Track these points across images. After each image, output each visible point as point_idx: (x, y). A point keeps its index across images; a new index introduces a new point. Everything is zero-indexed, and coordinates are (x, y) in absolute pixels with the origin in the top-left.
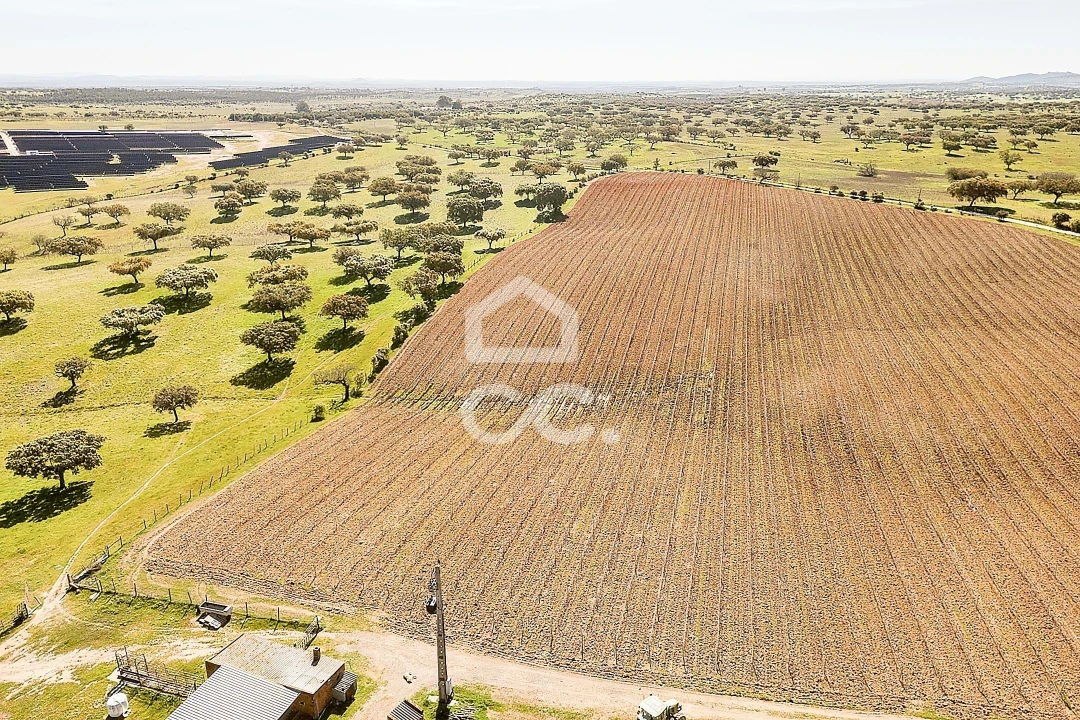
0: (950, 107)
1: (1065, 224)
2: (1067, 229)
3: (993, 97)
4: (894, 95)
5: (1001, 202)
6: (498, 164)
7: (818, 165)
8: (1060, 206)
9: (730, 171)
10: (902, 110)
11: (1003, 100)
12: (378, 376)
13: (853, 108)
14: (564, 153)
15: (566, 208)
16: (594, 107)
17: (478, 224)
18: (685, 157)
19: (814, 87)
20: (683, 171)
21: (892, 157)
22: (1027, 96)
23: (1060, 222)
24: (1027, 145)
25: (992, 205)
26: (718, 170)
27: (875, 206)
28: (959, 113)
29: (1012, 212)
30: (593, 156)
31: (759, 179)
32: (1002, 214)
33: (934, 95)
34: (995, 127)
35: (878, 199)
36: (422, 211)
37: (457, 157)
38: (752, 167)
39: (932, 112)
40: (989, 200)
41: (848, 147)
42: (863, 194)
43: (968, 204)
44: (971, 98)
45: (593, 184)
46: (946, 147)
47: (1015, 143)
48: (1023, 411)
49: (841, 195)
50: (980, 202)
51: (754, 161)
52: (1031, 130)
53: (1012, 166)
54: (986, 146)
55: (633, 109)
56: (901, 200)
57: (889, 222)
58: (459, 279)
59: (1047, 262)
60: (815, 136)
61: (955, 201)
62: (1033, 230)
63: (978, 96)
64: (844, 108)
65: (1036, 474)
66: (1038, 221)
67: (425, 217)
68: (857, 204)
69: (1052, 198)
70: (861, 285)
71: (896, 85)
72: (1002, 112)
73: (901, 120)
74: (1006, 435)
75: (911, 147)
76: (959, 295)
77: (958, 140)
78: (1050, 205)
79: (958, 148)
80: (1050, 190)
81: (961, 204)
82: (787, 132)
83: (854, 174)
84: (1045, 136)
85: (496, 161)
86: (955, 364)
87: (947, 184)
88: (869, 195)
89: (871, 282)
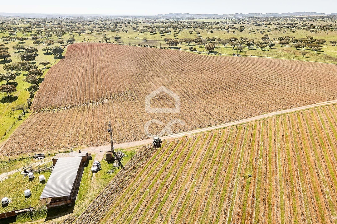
0: (156, 23)
1: (192, 49)
2: (193, 50)
3: (165, 20)
4: (140, 19)
5: (178, 46)
6: (25, 42)
7: (131, 39)
8: (190, 46)
9: (108, 41)
10: (144, 23)
11: (167, 21)
12: (30, 107)
13: (131, 23)
14: (49, 38)
15: (63, 54)
16: (48, 23)
17: (34, 61)
18: (92, 38)
19: (116, 16)
20: (94, 42)
21: (148, 36)
22: (172, 19)
23: (191, 49)
24: (178, 32)
25: (176, 46)
26: (105, 41)
27: (150, 48)
28: (158, 24)
29: (181, 48)
30: (60, 38)
31: (118, 43)
32: (179, 48)
33: (150, 19)
34: (169, 28)
35: (151, 47)
36: (8, 59)
37: (7, 41)
38: (114, 40)
39: (152, 24)
40: (176, 45)
41: (136, 34)
42: (147, 45)
43: (171, 46)
44: (159, 20)
45: (69, 47)
46: (160, 33)
47: (175, 32)
48: (195, 86)
49: (141, 46)
50: (174, 46)
51: (114, 38)
52: (177, 28)
53: (176, 38)
54: (169, 33)
55: (63, 23)
56: (156, 46)
57: (156, 52)
58: (42, 77)
59: (191, 58)
60: (127, 31)
61: (168, 46)
62: (186, 51)
63: (161, 19)
64: (129, 23)
65: (201, 95)
66: (187, 49)
67: (10, 61)
68: (146, 48)
69: (188, 44)
70: (155, 67)
71: (139, 16)
72: (168, 24)
73: (146, 26)
74: (194, 90)
75: (152, 33)
76: (176, 67)
77: (163, 31)
78: (188, 46)
79: (163, 33)
80: (187, 42)
81: (169, 47)
82: (118, 30)
83: (141, 41)
84: (181, 30)
85: (24, 41)
86: (180, 80)
87: (165, 42)
88: (149, 46)
89: (157, 66)
